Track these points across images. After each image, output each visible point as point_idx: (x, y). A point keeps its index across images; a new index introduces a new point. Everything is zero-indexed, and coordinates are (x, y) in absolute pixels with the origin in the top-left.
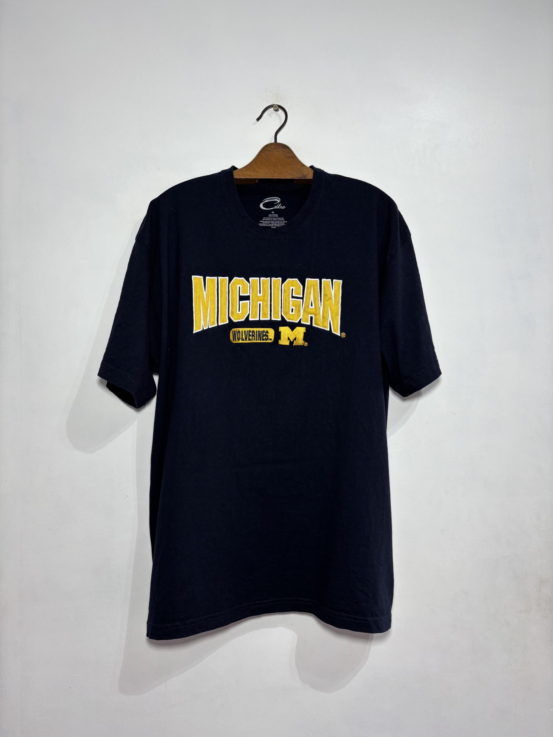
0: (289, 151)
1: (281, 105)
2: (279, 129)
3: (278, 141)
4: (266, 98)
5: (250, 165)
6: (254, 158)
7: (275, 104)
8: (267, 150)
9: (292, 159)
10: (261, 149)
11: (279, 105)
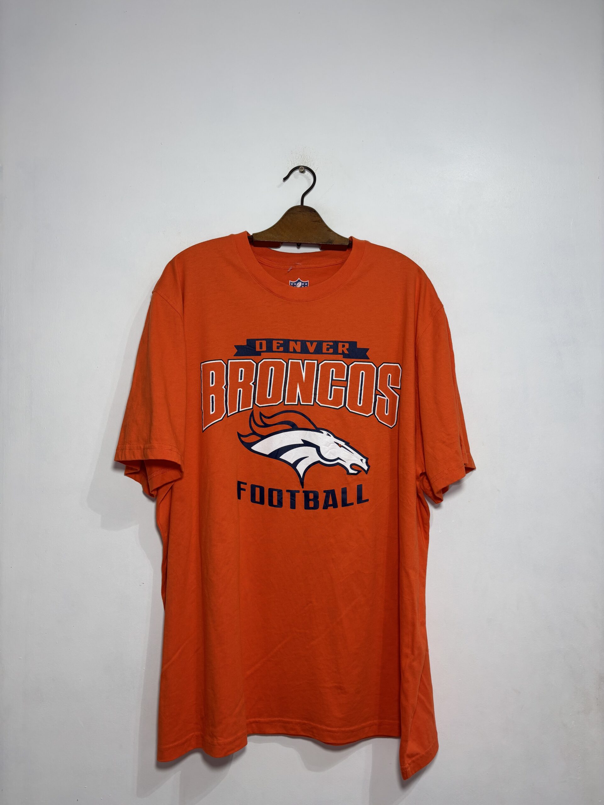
0: (316, 214)
1: (307, 166)
2: (305, 192)
3: (305, 204)
4: (292, 160)
5: (274, 227)
6: (278, 221)
7: (301, 165)
8: (293, 213)
9: (318, 223)
10: (286, 212)
11: (306, 166)
